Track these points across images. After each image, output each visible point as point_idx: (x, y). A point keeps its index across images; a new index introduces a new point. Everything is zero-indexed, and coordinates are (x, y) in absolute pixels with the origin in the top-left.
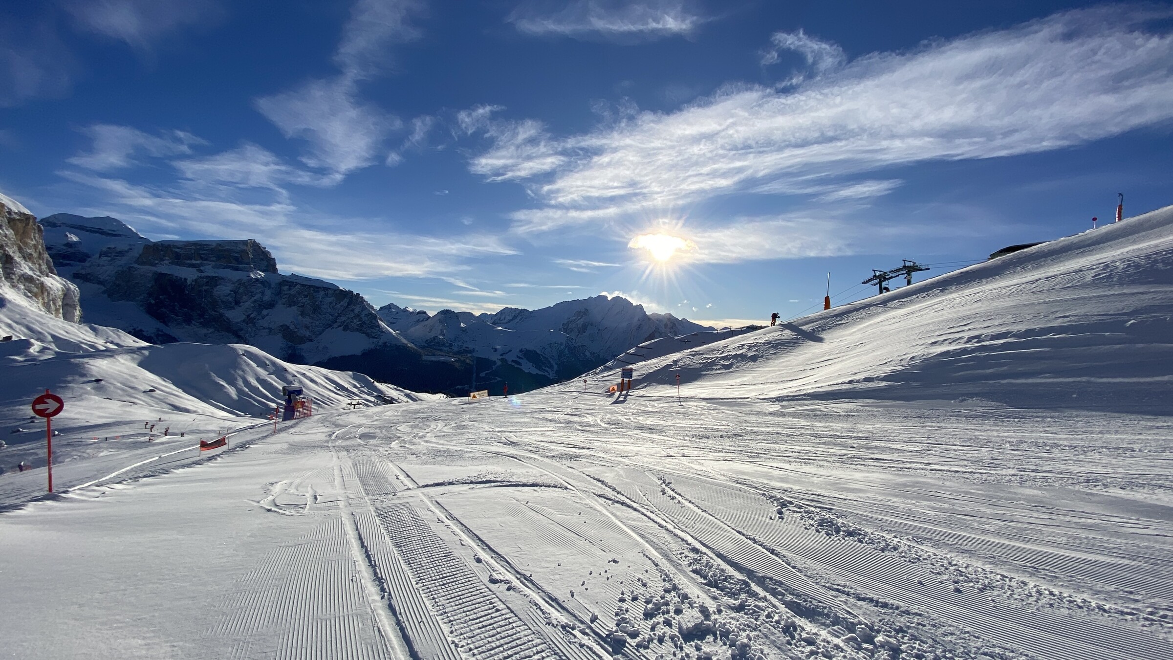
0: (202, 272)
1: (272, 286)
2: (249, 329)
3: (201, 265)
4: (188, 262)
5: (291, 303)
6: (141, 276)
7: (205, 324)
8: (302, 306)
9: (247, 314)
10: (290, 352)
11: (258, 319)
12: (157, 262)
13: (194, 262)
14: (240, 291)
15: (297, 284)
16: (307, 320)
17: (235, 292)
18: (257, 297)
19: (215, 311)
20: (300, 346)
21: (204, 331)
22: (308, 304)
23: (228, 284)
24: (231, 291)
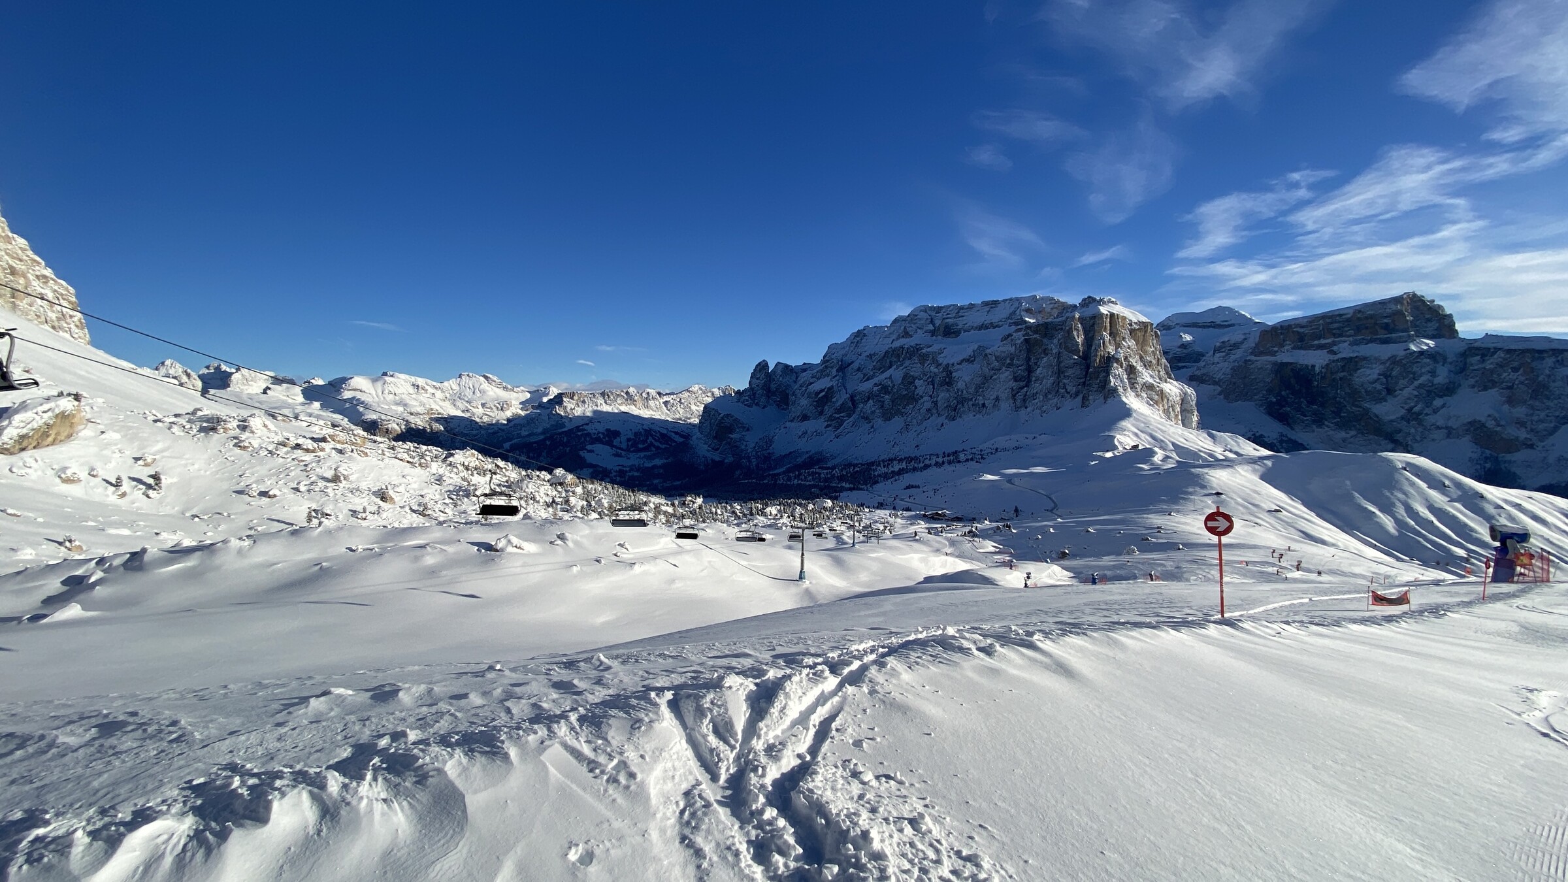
0: (1335, 353)
1: (1449, 360)
2: (1413, 430)
3: (1334, 344)
4: (1316, 342)
5: (1487, 383)
6: (1259, 369)
7: (1343, 425)
8: (1511, 388)
9: (1407, 407)
10: (1488, 465)
11: (1427, 414)
12: (1276, 349)
13: (1323, 341)
14: (1394, 373)
15: (1496, 350)
16: (1520, 412)
17: (1386, 375)
18: (1422, 380)
19: (1357, 406)
20: (1508, 457)
21: (1343, 434)
22: (1522, 383)
23: (1374, 366)
24: (1379, 375)
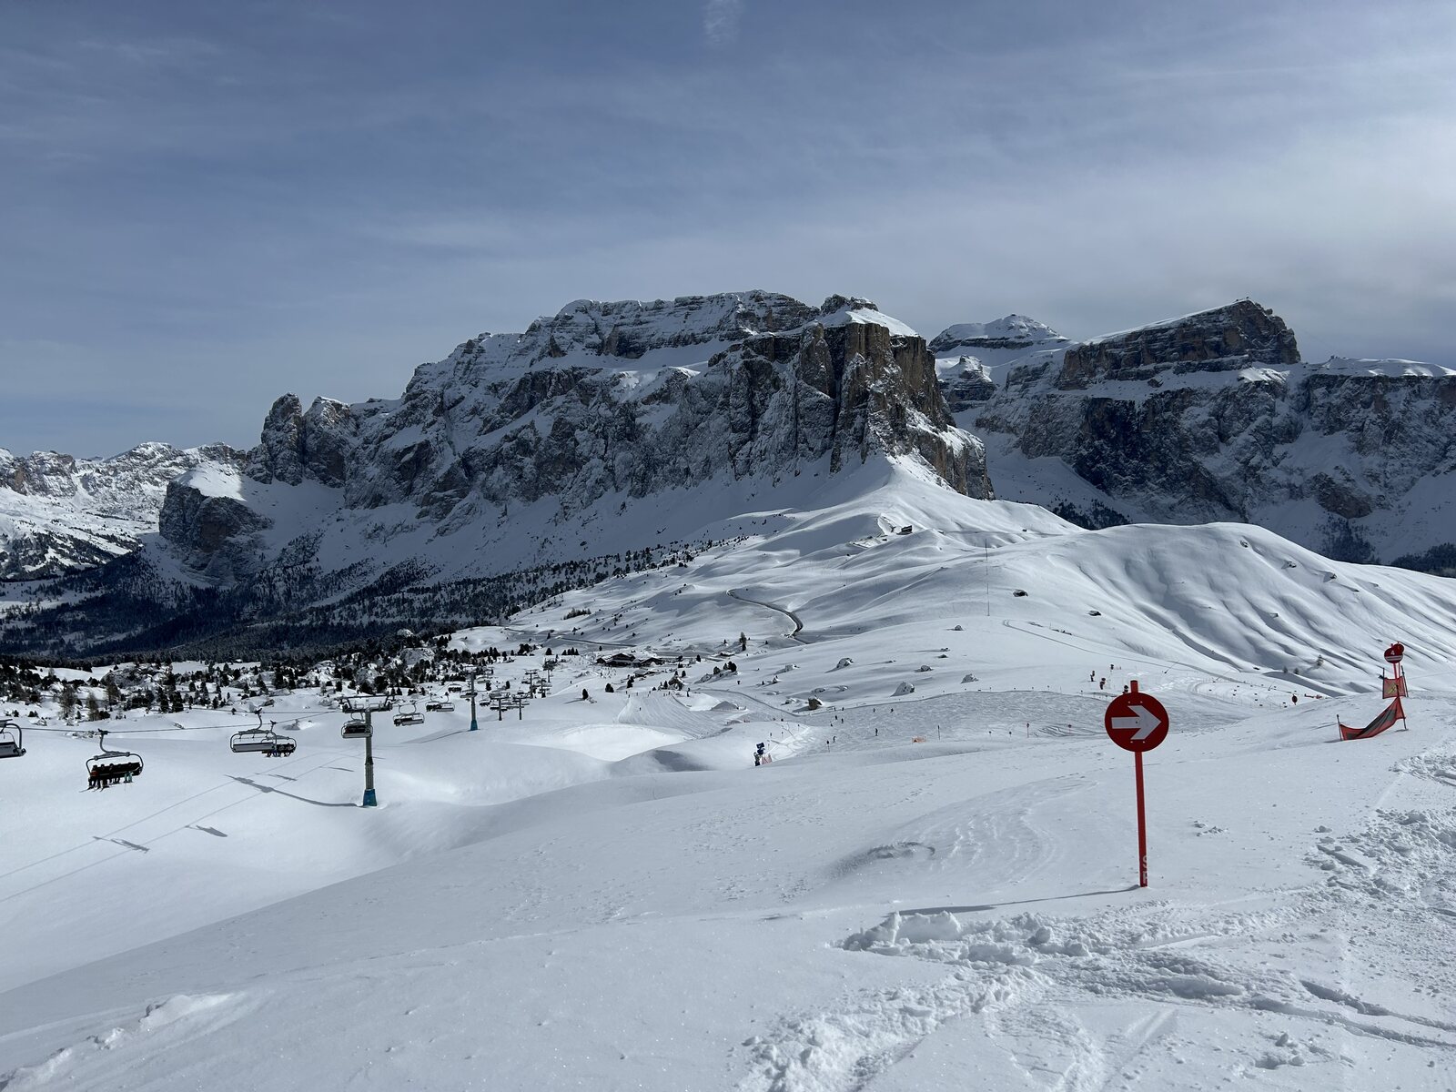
0: (1158, 385)
1: (1290, 393)
2: (1250, 491)
3: (1157, 371)
4: (1134, 369)
5: (1334, 425)
6: (1065, 409)
7: (1170, 486)
8: (1360, 429)
9: (1242, 459)
10: (1337, 535)
11: (1265, 468)
12: (1086, 379)
13: (1142, 368)
14: (1227, 413)
15: (1344, 378)
16: (1373, 461)
17: (1218, 415)
18: (1260, 420)
19: (1184, 459)
20: (1360, 522)
21: (1168, 500)
22: (1373, 422)
23: (1204, 402)
24: (1211, 415)
